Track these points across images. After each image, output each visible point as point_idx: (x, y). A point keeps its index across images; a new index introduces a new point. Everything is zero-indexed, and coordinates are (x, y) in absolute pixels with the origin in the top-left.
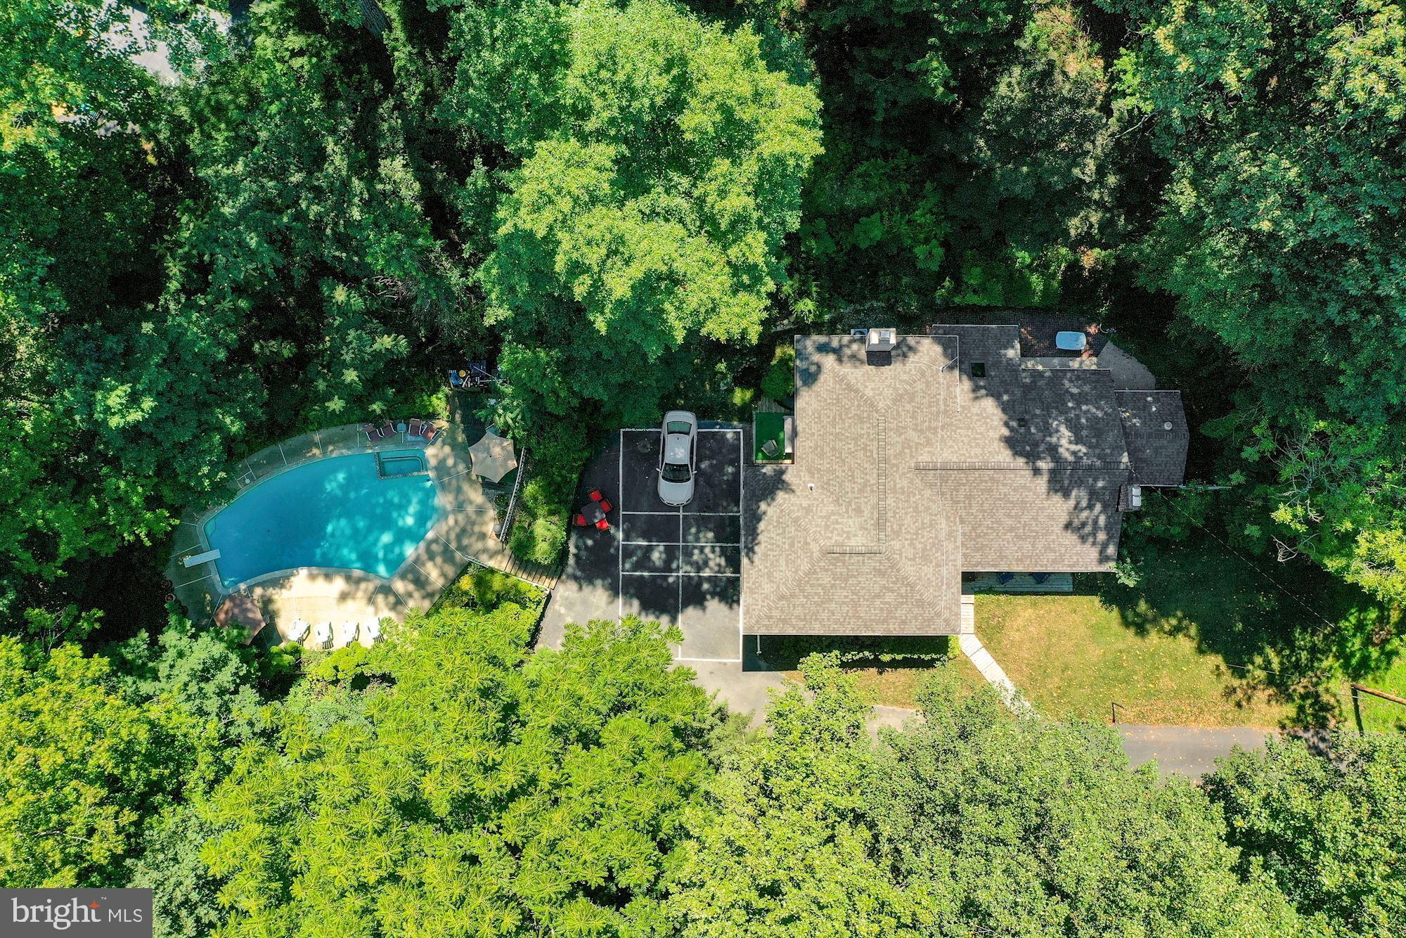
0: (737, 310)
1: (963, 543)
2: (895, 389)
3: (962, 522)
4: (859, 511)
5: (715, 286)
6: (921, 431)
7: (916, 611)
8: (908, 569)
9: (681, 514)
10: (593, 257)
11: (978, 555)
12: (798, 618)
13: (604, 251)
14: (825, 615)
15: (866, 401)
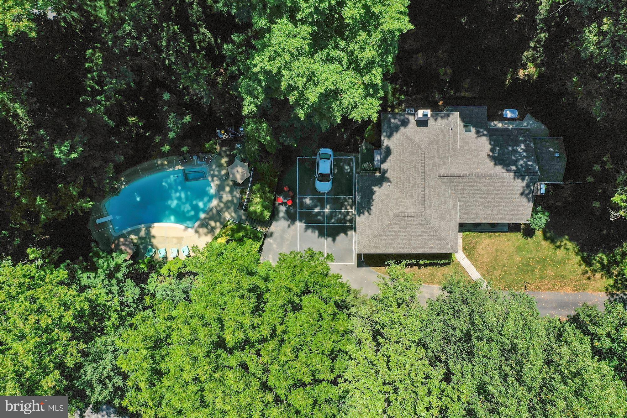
0: (366, 106)
1: (459, 211)
2: (429, 138)
3: (459, 201)
4: (411, 196)
5: (356, 95)
6: (441, 158)
7: (437, 242)
8: (435, 223)
9: (326, 196)
10: (300, 82)
11: (466, 215)
12: (383, 246)
13: (305, 80)
14: (395, 245)
15: (415, 144)
